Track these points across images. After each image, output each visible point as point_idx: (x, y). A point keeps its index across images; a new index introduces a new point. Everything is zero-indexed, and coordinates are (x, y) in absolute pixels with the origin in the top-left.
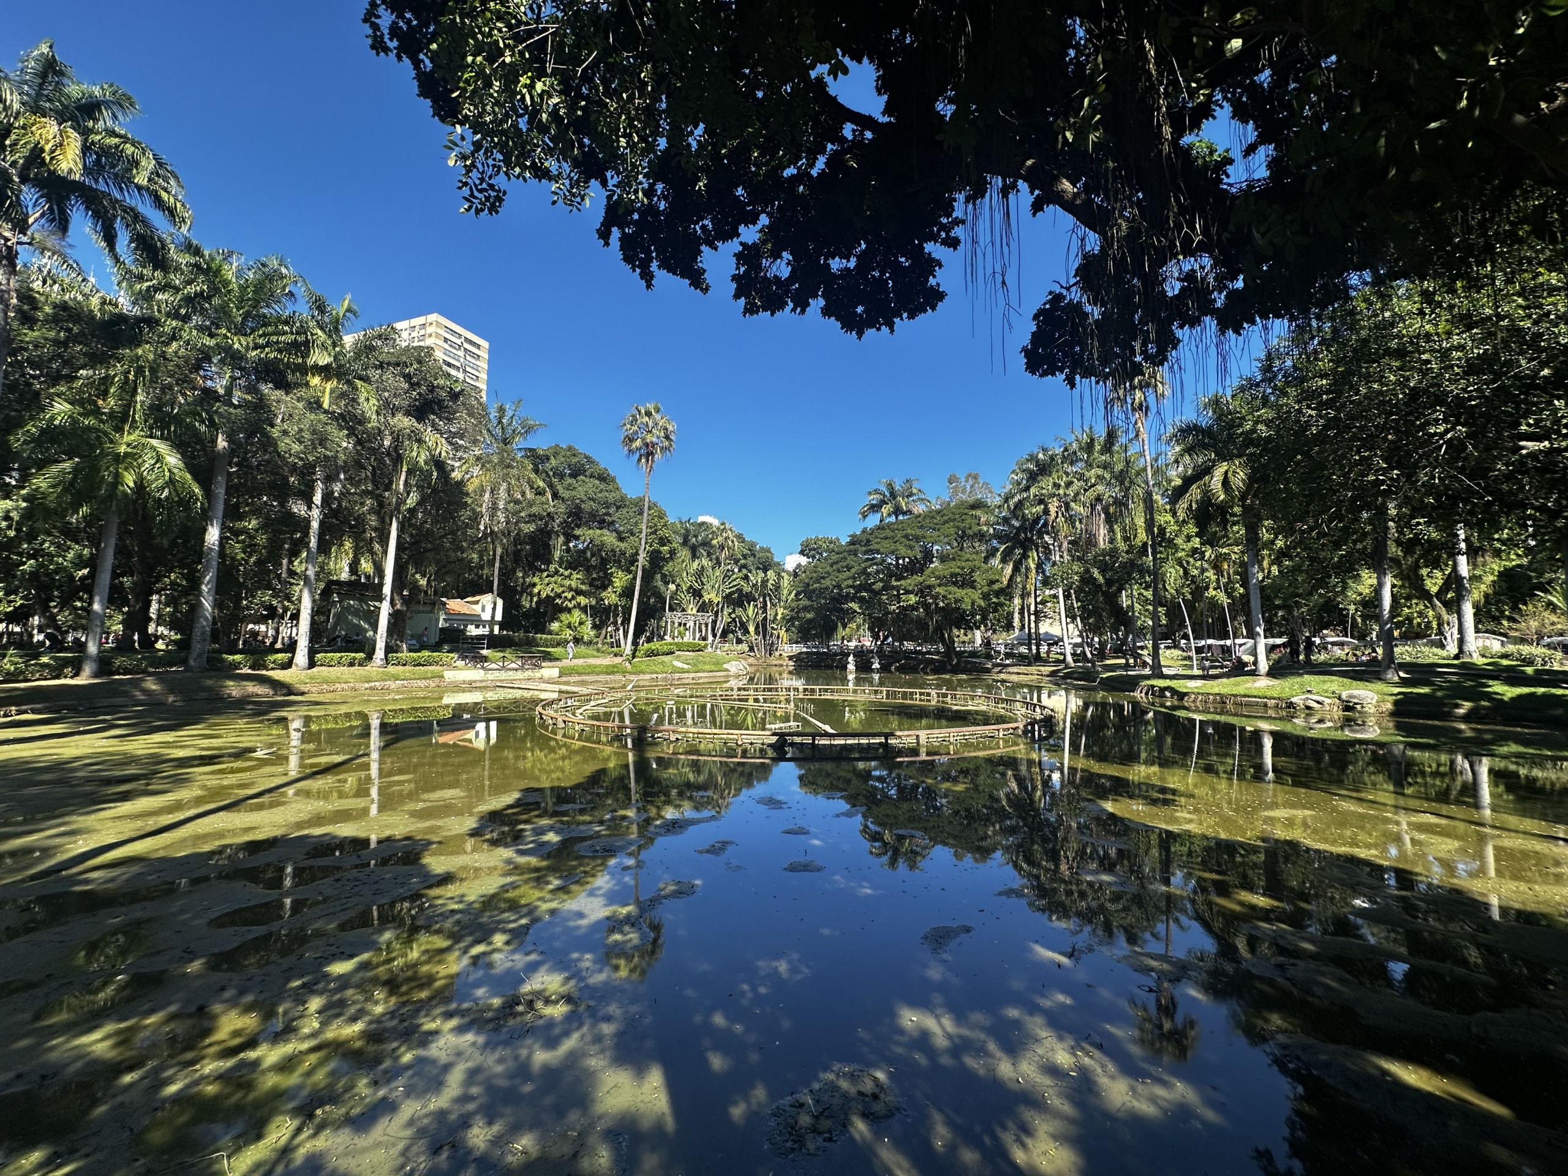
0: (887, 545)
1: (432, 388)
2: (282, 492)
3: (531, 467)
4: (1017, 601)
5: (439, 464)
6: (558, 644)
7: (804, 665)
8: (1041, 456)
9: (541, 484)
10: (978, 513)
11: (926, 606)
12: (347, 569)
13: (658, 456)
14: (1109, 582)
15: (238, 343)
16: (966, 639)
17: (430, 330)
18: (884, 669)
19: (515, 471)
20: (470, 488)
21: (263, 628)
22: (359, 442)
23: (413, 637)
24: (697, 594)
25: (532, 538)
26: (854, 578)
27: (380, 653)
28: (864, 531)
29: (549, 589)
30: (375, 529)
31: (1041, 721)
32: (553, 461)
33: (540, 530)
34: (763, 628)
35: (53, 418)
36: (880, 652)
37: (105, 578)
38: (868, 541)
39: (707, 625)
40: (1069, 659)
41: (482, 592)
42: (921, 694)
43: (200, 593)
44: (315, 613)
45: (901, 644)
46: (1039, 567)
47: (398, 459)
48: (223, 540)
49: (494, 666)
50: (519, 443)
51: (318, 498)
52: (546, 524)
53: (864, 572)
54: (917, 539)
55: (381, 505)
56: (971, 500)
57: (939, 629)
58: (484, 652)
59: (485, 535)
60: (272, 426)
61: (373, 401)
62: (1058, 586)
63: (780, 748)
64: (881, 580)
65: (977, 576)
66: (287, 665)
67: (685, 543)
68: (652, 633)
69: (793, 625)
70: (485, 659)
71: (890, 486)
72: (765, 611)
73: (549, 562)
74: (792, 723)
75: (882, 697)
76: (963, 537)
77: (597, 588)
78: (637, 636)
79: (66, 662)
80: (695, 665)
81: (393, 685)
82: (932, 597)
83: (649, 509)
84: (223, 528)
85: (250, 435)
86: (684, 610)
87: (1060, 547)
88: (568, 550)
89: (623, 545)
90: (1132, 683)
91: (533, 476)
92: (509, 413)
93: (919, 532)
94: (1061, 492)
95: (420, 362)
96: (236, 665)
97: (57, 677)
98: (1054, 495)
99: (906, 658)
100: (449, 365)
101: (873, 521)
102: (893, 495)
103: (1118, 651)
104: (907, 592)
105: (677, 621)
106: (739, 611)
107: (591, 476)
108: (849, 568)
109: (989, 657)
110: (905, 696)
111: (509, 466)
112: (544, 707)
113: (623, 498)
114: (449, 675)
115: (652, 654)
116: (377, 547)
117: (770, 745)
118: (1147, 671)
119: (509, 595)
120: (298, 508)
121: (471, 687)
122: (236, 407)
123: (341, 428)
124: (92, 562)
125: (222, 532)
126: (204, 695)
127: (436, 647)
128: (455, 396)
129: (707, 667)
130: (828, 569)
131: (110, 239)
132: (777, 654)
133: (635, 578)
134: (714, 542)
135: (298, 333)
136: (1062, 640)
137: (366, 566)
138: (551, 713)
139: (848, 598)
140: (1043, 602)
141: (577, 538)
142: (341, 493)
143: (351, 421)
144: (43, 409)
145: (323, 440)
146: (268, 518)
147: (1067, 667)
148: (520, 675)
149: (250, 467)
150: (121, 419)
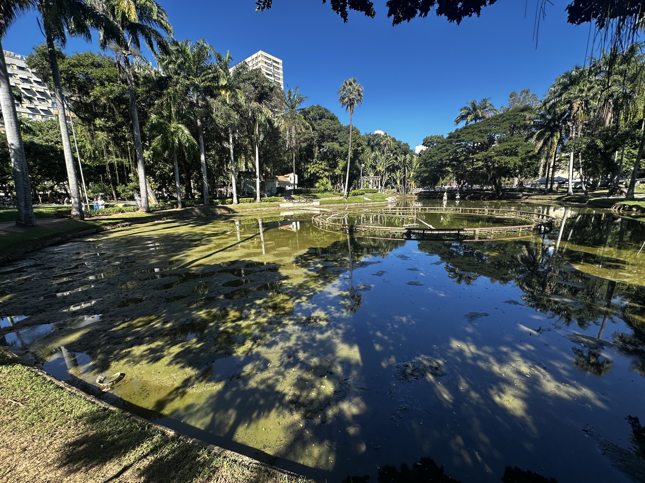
0: (469, 137)
1: (263, 88)
2: (220, 139)
3: (303, 117)
4: (543, 161)
5: (269, 121)
6: (319, 192)
7: (421, 197)
8: (574, 73)
9: (308, 124)
10: (525, 113)
11: (488, 167)
12: (244, 167)
13: (356, 104)
14: (607, 147)
15: (197, 81)
16: (509, 182)
17: (260, 59)
18: (462, 198)
19: (297, 120)
20: (281, 129)
21: (223, 189)
22: (241, 116)
23: (268, 191)
24: (374, 168)
25: (306, 149)
26: (450, 155)
27: (258, 198)
28: (457, 130)
29: (314, 170)
30: (251, 151)
31: (546, 223)
32: (312, 113)
33: (309, 145)
34: (403, 181)
35: (152, 121)
36: (461, 191)
37: (177, 176)
38: (459, 135)
39: (378, 181)
40: (571, 190)
41: (290, 173)
42: (479, 210)
43: (203, 179)
44: (237, 183)
45: (472, 186)
46: (560, 141)
47: (255, 121)
48: (206, 159)
49: (296, 201)
50: (298, 107)
51: (231, 141)
52: (311, 142)
53: (455, 152)
54: (486, 132)
55: (251, 141)
56: (522, 106)
57: (494, 178)
58: (293, 196)
59: (289, 149)
60: (213, 113)
61: (243, 98)
62: (570, 151)
63: (409, 234)
64: (464, 155)
65: (519, 149)
66: (231, 203)
67: (368, 145)
68: (355, 186)
69: (418, 179)
70: (293, 199)
71: (473, 104)
72: (405, 173)
73: (313, 158)
74: (415, 224)
75: (459, 212)
76: (514, 128)
77: (332, 168)
78: (349, 186)
79: (174, 204)
80: (373, 199)
81: (264, 209)
82: (491, 162)
83: (352, 130)
84: (205, 155)
85: (207, 118)
86: (368, 175)
87: (577, 128)
88: (320, 153)
89: (342, 148)
90: (611, 203)
91: (304, 121)
92: (293, 93)
93: (488, 128)
94: (584, 94)
95: (257, 77)
96: (217, 203)
97: (173, 208)
98: (579, 97)
99: (474, 193)
100: (268, 74)
101: (462, 124)
102: (475, 109)
103: (604, 186)
104: (478, 160)
105: (365, 180)
106: (393, 174)
107: (328, 118)
108: (447, 150)
109: (521, 191)
110: (471, 211)
111: (295, 118)
112: (315, 217)
113: (341, 127)
114: (282, 205)
115: (355, 195)
116: (252, 157)
117: (404, 233)
118: (623, 197)
119: (299, 173)
120: (226, 145)
121: (289, 209)
122: (201, 108)
123: (234, 111)
124: (173, 170)
125: (205, 156)
126: (210, 213)
127: (276, 195)
128: (271, 89)
129: (378, 200)
130: (437, 152)
131: (151, 45)
132: (410, 193)
133: (347, 163)
134: (382, 143)
135: (214, 73)
136: (568, 180)
137: (250, 165)
138: (318, 220)
139: (446, 165)
140: (560, 161)
141: (323, 147)
142: (238, 138)
143: (237, 107)
144: (149, 118)
145: (229, 117)
146: (217, 150)
147: (569, 195)
148: (306, 205)
149: (209, 131)
150: (169, 118)
